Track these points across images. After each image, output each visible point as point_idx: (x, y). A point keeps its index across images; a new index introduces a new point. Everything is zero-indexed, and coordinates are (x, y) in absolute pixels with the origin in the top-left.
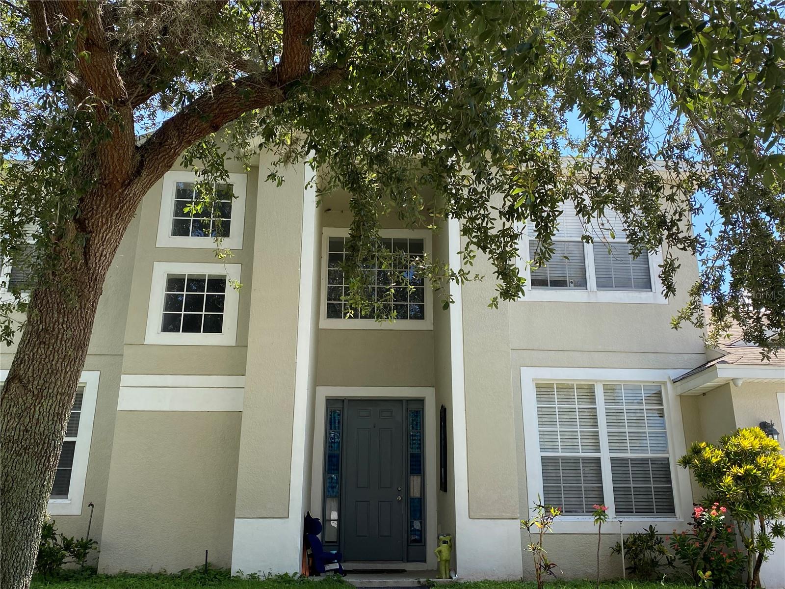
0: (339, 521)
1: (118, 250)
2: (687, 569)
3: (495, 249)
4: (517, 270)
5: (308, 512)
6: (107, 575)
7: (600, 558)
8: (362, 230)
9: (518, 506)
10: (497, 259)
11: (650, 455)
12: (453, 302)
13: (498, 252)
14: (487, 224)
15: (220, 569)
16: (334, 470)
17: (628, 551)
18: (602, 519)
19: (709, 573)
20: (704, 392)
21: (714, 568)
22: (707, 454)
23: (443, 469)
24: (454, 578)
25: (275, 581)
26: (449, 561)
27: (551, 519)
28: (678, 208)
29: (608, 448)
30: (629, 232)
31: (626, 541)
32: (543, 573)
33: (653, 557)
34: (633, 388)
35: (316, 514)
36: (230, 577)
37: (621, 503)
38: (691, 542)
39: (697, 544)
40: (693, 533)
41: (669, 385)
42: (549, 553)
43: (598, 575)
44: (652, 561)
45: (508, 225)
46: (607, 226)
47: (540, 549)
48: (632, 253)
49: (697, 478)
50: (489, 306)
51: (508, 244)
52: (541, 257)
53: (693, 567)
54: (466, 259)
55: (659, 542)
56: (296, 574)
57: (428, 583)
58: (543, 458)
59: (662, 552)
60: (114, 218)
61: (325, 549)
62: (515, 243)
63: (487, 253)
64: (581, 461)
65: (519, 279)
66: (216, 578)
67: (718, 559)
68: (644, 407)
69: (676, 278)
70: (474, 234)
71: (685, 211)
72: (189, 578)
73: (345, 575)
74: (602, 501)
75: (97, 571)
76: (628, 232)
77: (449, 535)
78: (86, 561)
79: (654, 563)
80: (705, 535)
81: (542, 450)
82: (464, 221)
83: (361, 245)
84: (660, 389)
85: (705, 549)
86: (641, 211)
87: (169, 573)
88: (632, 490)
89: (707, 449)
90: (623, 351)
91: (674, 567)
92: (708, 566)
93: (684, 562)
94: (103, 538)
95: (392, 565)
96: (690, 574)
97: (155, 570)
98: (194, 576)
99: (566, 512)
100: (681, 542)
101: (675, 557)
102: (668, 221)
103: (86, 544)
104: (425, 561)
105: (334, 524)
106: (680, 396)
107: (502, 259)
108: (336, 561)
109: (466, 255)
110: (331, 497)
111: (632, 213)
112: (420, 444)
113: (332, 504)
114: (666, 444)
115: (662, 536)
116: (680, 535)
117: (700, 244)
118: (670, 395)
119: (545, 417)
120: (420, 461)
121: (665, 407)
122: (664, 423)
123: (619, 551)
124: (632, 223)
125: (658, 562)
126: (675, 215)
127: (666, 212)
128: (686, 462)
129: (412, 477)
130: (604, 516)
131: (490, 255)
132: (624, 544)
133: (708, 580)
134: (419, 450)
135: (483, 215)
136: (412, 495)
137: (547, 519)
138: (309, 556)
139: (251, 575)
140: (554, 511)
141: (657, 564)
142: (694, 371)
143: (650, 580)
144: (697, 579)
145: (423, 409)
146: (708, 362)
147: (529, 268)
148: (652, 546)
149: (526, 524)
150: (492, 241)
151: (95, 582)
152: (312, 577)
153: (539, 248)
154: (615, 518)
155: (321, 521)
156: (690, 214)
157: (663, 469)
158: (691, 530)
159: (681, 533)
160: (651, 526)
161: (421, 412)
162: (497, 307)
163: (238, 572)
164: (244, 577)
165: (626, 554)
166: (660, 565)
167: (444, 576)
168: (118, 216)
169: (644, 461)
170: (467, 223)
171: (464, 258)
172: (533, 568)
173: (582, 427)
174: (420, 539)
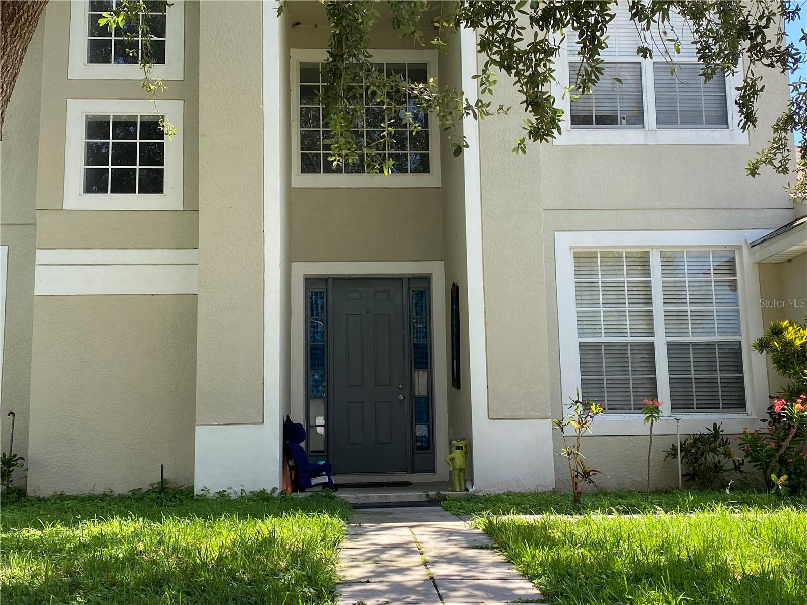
0: (326, 426)
1: (18, 79)
2: (758, 474)
3: (523, 70)
4: (552, 100)
5: (288, 417)
6: (39, 497)
7: (651, 464)
8: (344, 47)
9: (549, 403)
10: (526, 83)
11: (716, 338)
12: (467, 146)
13: (527, 74)
14: (513, 35)
15: (180, 487)
16: (318, 365)
17: (686, 454)
18: (654, 417)
19: (785, 477)
20: (790, 258)
21: (791, 472)
22: (790, 334)
23: (455, 362)
24: (470, 490)
25: (249, 499)
26: (464, 470)
27: (591, 417)
28: (766, 10)
29: (664, 331)
30: (701, 45)
31: (683, 443)
32: (581, 481)
33: (716, 461)
34: (699, 255)
35: (298, 418)
36: (193, 497)
37: (679, 398)
38: (765, 442)
39: (773, 445)
40: (767, 431)
41: (745, 250)
42: (588, 458)
43: (649, 483)
44: (716, 466)
45: (541, 35)
46: (671, 35)
47: (577, 454)
48: (704, 74)
49: (775, 365)
50: (514, 150)
51: (540, 62)
52: (585, 79)
53: (766, 471)
54: (484, 86)
55: (725, 443)
56: (274, 489)
57: (439, 497)
58: (581, 345)
59: (728, 455)
60: (9, 34)
61: (310, 460)
62: (550, 61)
63: (513, 75)
64: (629, 348)
65: (555, 112)
66: (175, 497)
67: (797, 461)
68: (712, 279)
69: (758, 105)
70: (495, 49)
71: (774, 14)
72: (142, 498)
73: (336, 490)
74: (655, 396)
75: (25, 493)
76: (698, 46)
77: (464, 439)
78: (11, 481)
79: (717, 468)
80: (782, 434)
81: (581, 334)
82: (481, 31)
83: (344, 68)
84: (733, 256)
85: (782, 451)
86: (718, 15)
87: (116, 494)
88: (693, 382)
89: (791, 328)
90: (687, 207)
91: (742, 472)
92: (784, 469)
93: (755, 466)
94: (30, 452)
95: (392, 477)
96: (761, 480)
97: (100, 490)
98: (149, 496)
99: (609, 409)
100: (752, 443)
101: (743, 460)
102: (752, 27)
103: (10, 460)
104: (433, 471)
105: (320, 430)
106: (759, 263)
107: (532, 83)
108: (324, 473)
109: (484, 80)
110: (315, 397)
111: (706, 18)
112: (426, 333)
113: (318, 406)
114: (739, 324)
115: (728, 436)
116: (751, 434)
117: (792, 58)
118: (745, 263)
119: (585, 293)
120: (426, 353)
121: (739, 278)
122: (737, 299)
123: (675, 455)
124: (705, 33)
125: (722, 467)
126: (760, 21)
127: (749, 15)
128: (762, 345)
129: (416, 372)
130: (658, 413)
131: (517, 78)
132: (681, 446)
133: (783, 485)
134: (425, 340)
135: (508, 22)
136: (417, 394)
137: (585, 418)
138: (291, 468)
139: (219, 493)
140: (596, 409)
141: (721, 469)
142: (778, 232)
143: (712, 489)
144: (770, 485)
145: (429, 289)
146: (797, 220)
147: (568, 95)
148: (715, 448)
149: (559, 424)
150: (519, 58)
151: (25, 506)
152: (295, 493)
153: (582, 69)
154: (671, 416)
155: (304, 427)
156: (782, 19)
157: (733, 354)
158: (765, 428)
159: (753, 432)
160: (715, 425)
161: (427, 293)
162: (524, 152)
163: (203, 490)
164: (211, 495)
165: (683, 458)
166: (725, 471)
167: (458, 488)
168: (14, 32)
169: (710, 345)
170: (485, 34)
171: (482, 85)
172: (567, 476)
173: (631, 305)
174: (427, 445)
